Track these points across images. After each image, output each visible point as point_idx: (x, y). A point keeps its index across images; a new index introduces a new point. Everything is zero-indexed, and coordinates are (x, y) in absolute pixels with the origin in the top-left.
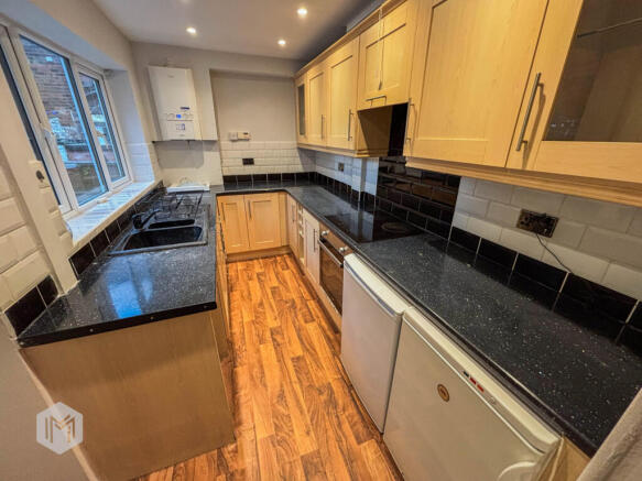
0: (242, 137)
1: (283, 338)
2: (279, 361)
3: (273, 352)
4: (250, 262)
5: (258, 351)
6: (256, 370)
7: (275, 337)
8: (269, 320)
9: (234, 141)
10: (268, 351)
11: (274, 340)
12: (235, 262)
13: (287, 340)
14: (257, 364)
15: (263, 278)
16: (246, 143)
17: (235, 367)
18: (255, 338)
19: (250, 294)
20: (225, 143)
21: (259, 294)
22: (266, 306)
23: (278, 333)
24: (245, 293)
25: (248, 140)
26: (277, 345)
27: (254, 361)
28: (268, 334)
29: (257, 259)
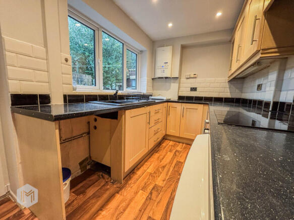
0: (192, 76)
1: (157, 196)
2: (140, 211)
3: (144, 200)
4: (178, 144)
5: (136, 193)
6: (124, 204)
7: (153, 191)
8: (159, 179)
9: (187, 78)
10: (141, 197)
11: (151, 193)
12: (171, 140)
13: (158, 200)
14: (127, 201)
15: (177, 154)
16: (195, 79)
17: (118, 193)
18: (143, 184)
19: (163, 158)
20: (183, 79)
21: (168, 161)
22: (166, 169)
23: (157, 191)
24: (162, 157)
25: (196, 78)
26: (149, 198)
27: (129, 197)
28: (151, 187)
29: (183, 143)
